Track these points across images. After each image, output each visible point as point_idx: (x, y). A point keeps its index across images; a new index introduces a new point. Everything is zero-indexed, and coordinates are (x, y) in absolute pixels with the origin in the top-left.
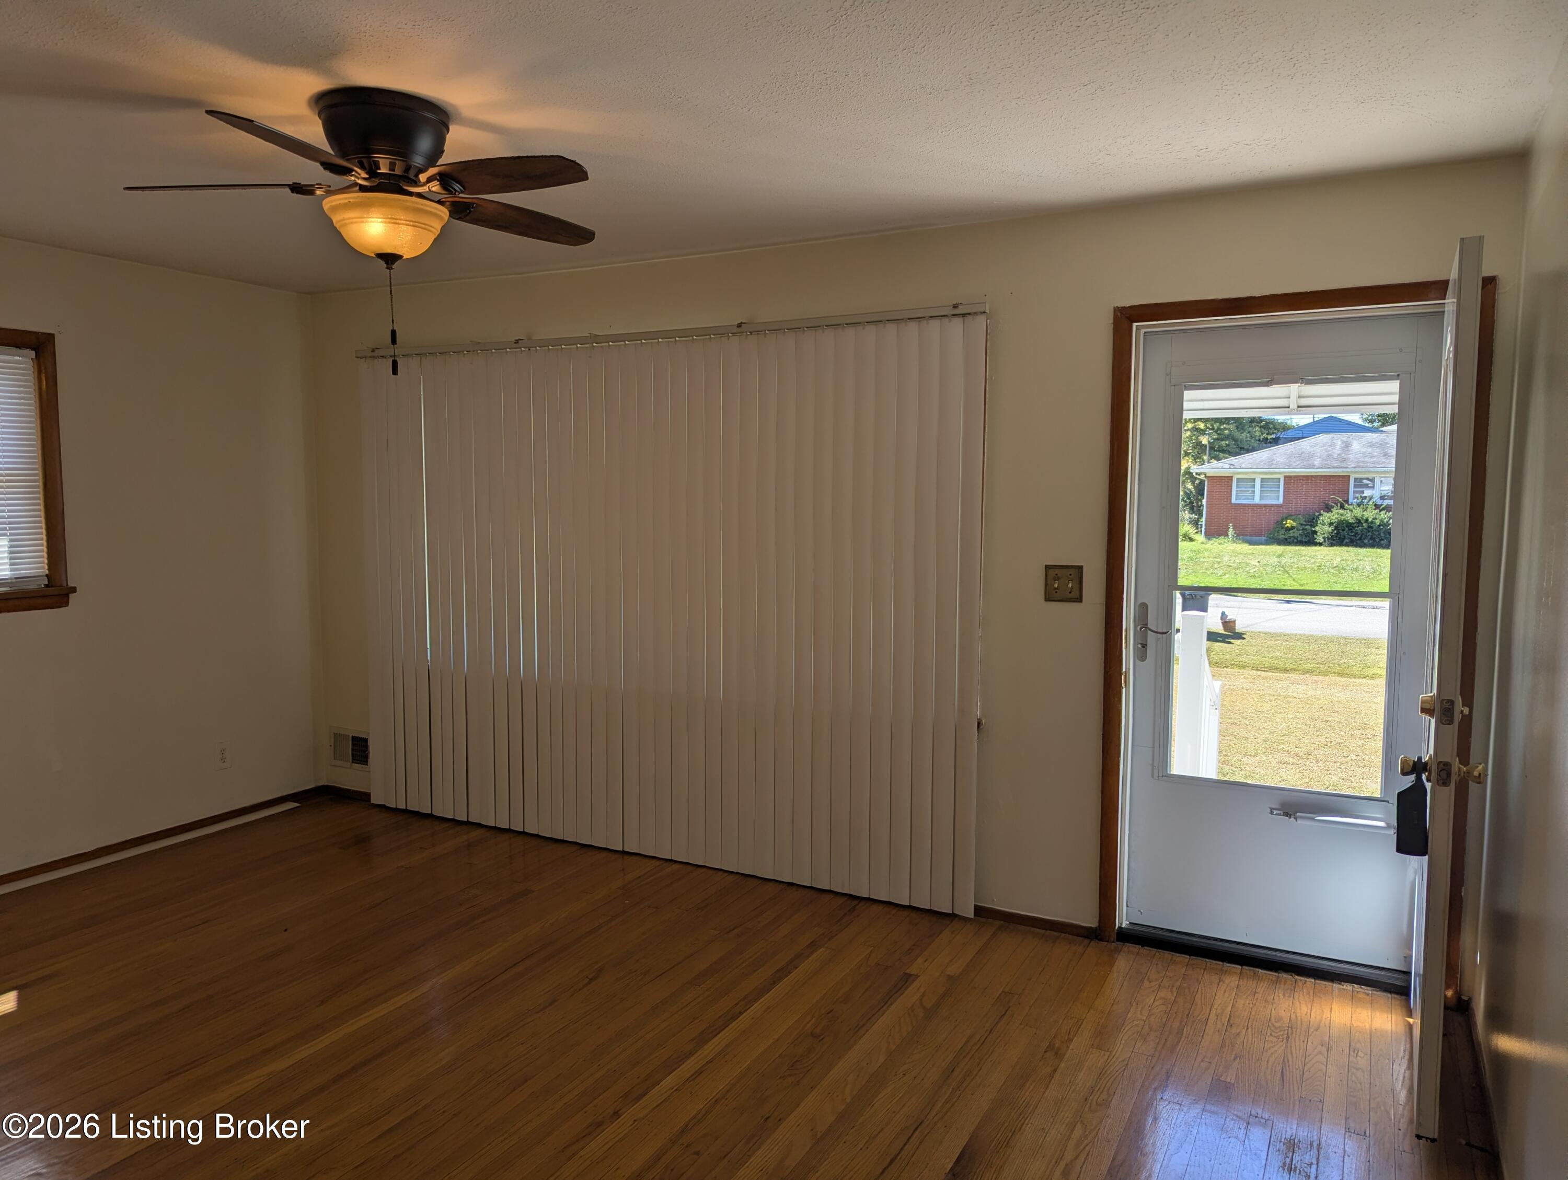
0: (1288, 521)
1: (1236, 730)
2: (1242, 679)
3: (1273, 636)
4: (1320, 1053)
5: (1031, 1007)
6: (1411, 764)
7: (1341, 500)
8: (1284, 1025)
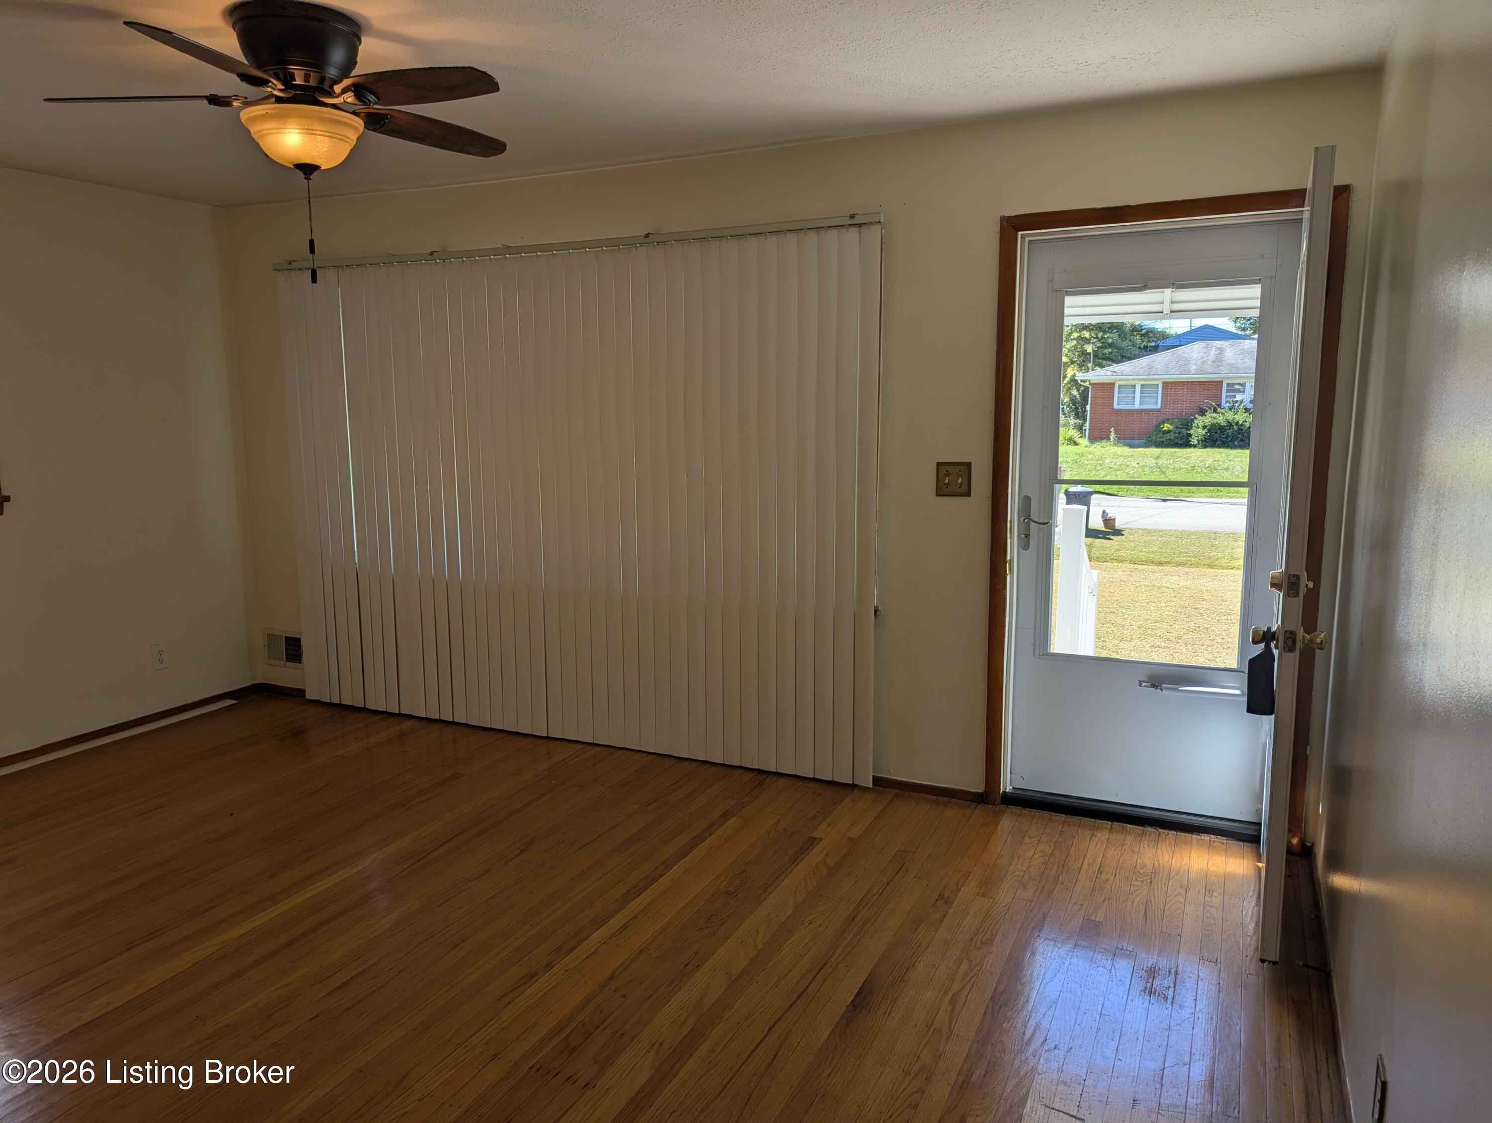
0: (1166, 425)
1: (1114, 618)
2: (1120, 572)
3: (1148, 531)
4: (1179, 894)
5: (923, 863)
6: (1261, 633)
7: (1214, 404)
8: (1148, 872)
